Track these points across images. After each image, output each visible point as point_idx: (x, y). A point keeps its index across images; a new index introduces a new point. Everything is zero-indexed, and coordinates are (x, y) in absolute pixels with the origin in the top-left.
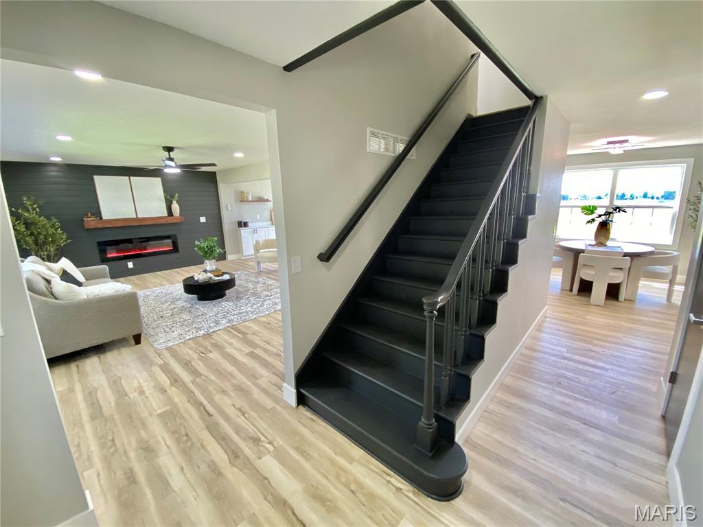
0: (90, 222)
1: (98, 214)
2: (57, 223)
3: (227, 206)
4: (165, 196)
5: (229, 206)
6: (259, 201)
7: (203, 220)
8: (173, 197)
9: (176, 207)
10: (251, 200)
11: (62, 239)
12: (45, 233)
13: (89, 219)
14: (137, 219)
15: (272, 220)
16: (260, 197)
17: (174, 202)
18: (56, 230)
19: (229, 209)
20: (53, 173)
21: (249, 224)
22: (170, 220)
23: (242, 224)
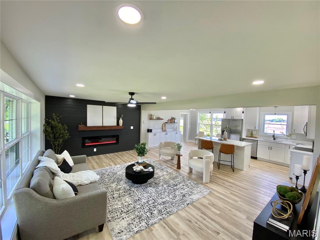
0: (81, 127)
1: (85, 123)
2: (66, 127)
3: (144, 121)
4: (117, 116)
6: (158, 119)
7: (132, 128)
8: (120, 116)
9: (121, 121)
10: (154, 118)
11: (67, 135)
12: (59, 132)
13: (81, 126)
14: (103, 127)
15: (162, 129)
16: (158, 117)
17: (121, 119)
18: (65, 131)
19: (145, 123)
20: (69, 102)
21: (153, 131)
22: (118, 128)
23: (149, 131)
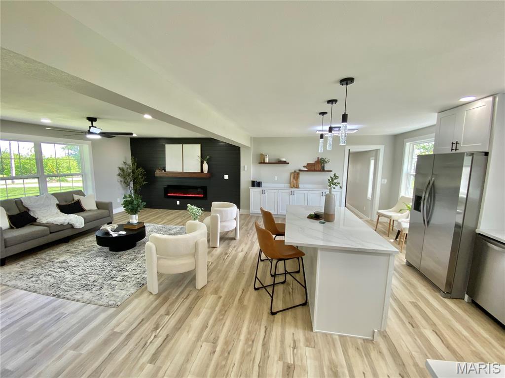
0: (158, 172)
1: (164, 167)
3: (244, 167)
4: (201, 158)
5: (246, 167)
7: (226, 177)
8: (205, 159)
9: (206, 166)
10: (267, 162)
14: (183, 173)
15: (290, 183)
16: (279, 159)
17: (205, 162)
19: (246, 169)
21: (263, 185)
22: (202, 176)
23: (256, 184)
